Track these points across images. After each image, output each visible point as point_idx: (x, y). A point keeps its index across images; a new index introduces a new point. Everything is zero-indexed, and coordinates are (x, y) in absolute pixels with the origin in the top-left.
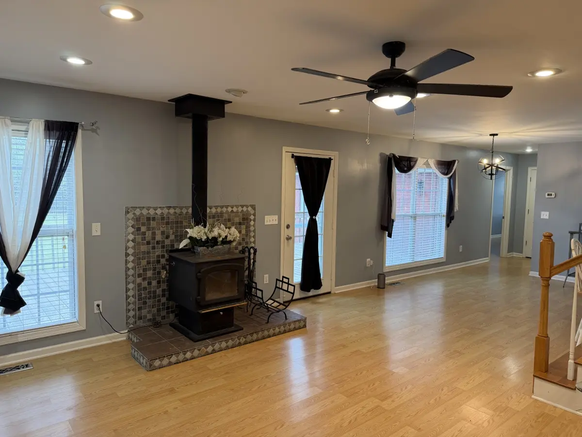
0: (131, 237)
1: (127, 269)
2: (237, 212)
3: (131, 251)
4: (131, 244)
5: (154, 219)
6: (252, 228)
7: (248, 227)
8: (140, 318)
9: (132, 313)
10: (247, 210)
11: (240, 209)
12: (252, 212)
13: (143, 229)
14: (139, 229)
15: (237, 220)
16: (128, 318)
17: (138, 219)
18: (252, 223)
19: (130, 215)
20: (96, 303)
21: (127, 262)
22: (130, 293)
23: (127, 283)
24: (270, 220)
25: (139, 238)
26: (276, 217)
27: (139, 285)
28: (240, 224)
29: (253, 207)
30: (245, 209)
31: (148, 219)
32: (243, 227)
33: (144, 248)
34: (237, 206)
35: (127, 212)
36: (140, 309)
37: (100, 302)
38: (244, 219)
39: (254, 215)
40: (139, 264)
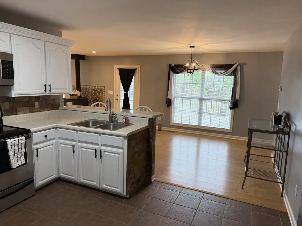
2: (99, 88)
6: (104, 94)
10: (102, 88)
12: (104, 89)
24: (110, 92)
26: (113, 91)
28: (100, 92)
29: (104, 87)
30: (101, 87)
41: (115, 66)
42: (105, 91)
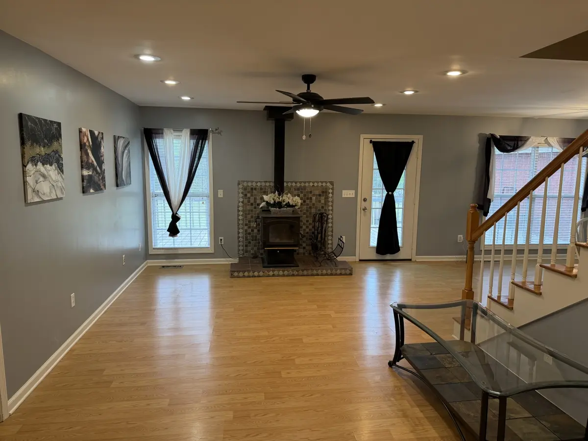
0: (241, 200)
1: (239, 220)
2: (318, 186)
3: (241, 209)
4: (241, 204)
5: (255, 189)
6: (330, 199)
7: (327, 198)
8: (246, 252)
9: (241, 248)
10: (326, 185)
11: (320, 184)
12: (331, 187)
13: (249, 195)
14: (246, 195)
15: (317, 192)
16: (239, 250)
17: (245, 189)
18: (330, 195)
19: (241, 186)
20: (220, 238)
21: (238, 215)
22: (240, 235)
23: (239, 229)
24: (348, 194)
25: (246, 201)
26: (354, 192)
27: (246, 231)
28: (320, 195)
29: (332, 183)
30: (324, 184)
31: (252, 189)
32: (323, 198)
33: (249, 207)
34: (318, 182)
35: (239, 184)
36: (246, 246)
37: (222, 238)
38: (323, 192)
39: (333, 189)
40: (246, 217)
41: (362, 136)
42: (332, 193)
